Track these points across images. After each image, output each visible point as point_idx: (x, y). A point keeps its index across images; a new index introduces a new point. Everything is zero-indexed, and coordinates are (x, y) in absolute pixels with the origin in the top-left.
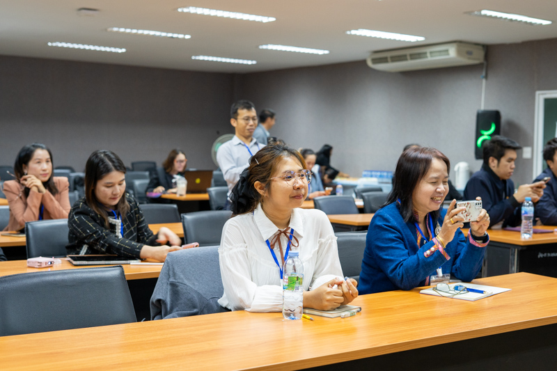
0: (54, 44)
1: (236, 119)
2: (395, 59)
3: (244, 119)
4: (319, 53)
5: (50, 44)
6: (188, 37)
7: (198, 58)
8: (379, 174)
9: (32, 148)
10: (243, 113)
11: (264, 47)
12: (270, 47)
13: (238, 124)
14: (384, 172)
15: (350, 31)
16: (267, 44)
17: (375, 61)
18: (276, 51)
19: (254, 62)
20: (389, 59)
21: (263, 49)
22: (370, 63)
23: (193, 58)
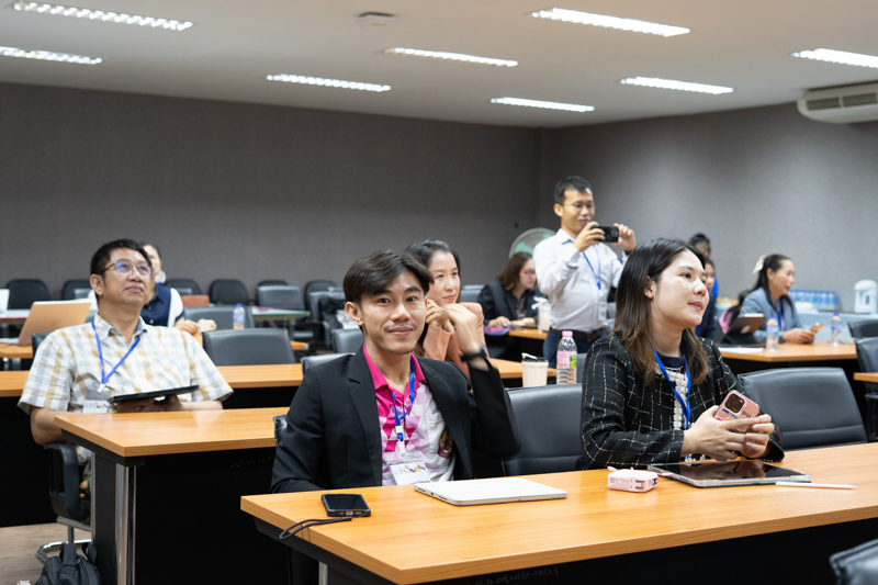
0: (277, 78)
1: (562, 204)
2: (850, 101)
3: (574, 205)
4: (715, 91)
5: (270, 78)
6: (512, 64)
7: (500, 101)
8: (812, 295)
9: (426, 249)
10: (572, 195)
11: (629, 81)
12: (640, 81)
13: (564, 212)
14: (822, 292)
15: (799, 52)
16: (634, 77)
17: (812, 105)
18: (647, 88)
19: (590, 109)
20: (841, 102)
21: (626, 85)
22: (803, 109)
23: (493, 101)
